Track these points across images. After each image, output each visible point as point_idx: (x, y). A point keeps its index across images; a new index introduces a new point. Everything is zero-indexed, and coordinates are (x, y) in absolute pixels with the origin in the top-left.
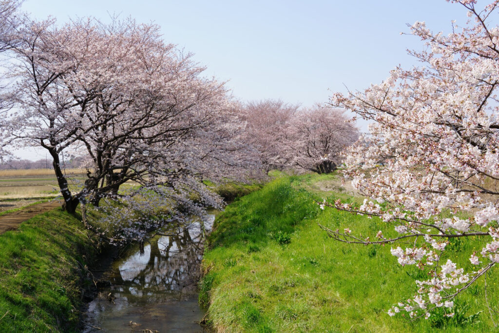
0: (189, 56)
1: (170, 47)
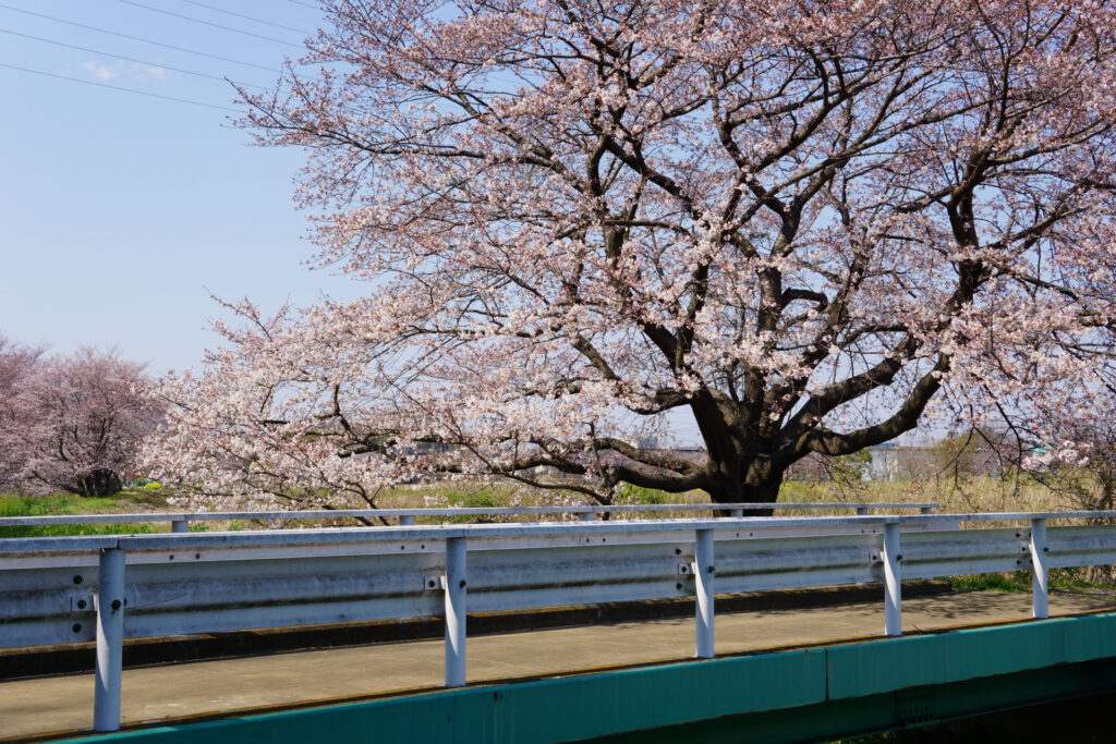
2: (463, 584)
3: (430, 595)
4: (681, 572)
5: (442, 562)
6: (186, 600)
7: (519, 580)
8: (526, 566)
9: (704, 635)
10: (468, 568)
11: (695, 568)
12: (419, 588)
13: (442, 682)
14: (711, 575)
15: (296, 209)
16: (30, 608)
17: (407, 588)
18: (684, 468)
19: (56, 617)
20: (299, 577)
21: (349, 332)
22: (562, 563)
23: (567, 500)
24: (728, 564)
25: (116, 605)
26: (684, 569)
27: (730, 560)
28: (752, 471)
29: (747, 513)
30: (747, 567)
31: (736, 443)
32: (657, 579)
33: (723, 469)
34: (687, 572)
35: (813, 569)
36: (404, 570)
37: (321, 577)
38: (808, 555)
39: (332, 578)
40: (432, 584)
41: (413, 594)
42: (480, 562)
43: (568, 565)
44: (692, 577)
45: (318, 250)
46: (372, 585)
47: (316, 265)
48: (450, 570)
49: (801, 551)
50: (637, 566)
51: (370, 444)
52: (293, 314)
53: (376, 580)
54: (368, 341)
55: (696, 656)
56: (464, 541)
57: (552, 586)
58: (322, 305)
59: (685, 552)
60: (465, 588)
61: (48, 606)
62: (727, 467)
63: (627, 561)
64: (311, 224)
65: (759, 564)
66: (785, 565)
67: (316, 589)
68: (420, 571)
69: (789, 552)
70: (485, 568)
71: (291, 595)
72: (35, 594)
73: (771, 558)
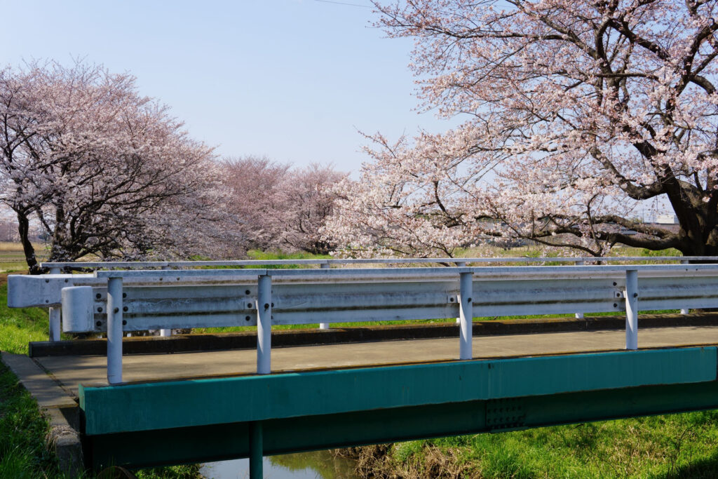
0: (164, 109)
1: (147, 100)
2: (469, 300)
3: (451, 307)
4: (616, 297)
5: (459, 288)
6: (307, 305)
7: (507, 298)
8: (512, 291)
9: (631, 337)
10: (473, 292)
11: (625, 294)
12: (444, 302)
13: (458, 357)
14: (636, 299)
15: (414, 75)
16: (222, 307)
17: (437, 302)
18: (661, 234)
19: (237, 312)
20: (372, 294)
21: (435, 151)
22: (536, 290)
23: (572, 254)
24: (649, 292)
25: (267, 306)
26: (618, 295)
27: (651, 290)
28: (710, 237)
30: (663, 294)
31: (700, 219)
32: (601, 301)
33: (690, 234)
34: (620, 297)
35: (712, 297)
36: (436, 291)
37: (385, 294)
38: (708, 288)
39: (392, 295)
40: (452, 300)
41: (440, 305)
42: (482, 287)
43: (540, 290)
44: (623, 300)
45: (421, 102)
46: (415, 299)
47: (421, 110)
48: (462, 293)
49: (703, 285)
50: (587, 292)
53: (418, 297)
54: (447, 157)
55: (625, 348)
56: (468, 275)
57: (529, 303)
58: (420, 136)
59: (619, 284)
60: (471, 303)
61: (232, 306)
62: (693, 234)
63: (580, 289)
64: (419, 86)
65: (672, 293)
66: (691, 294)
67: (381, 301)
68: (445, 292)
69: (694, 286)
70: (486, 292)
71: (367, 304)
72: (225, 299)
73: (681, 289)
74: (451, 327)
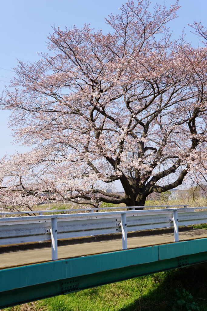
2: (56, 231)
3: (47, 234)
4: (117, 226)
5: (50, 225)
7: (72, 229)
8: (74, 225)
9: (124, 243)
10: (58, 227)
11: (121, 224)
12: (44, 232)
13: (51, 259)
14: (126, 226)
15: (9, 127)
17: (40, 233)
18: (118, 197)
20: (10, 231)
21: (24, 161)
22: (84, 224)
23: (86, 207)
24: (130, 223)
26: (118, 225)
27: (131, 222)
28: (137, 198)
29: (136, 209)
30: (136, 224)
31: (133, 190)
32: (111, 228)
33: (129, 197)
34: (119, 226)
35: (154, 224)
36: (39, 228)
37: (16, 230)
38: (152, 220)
39: (19, 230)
40: (47, 231)
41: (42, 234)
42: (61, 225)
43: (86, 225)
44: (120, 227)
45: (15, 139)
46: (30, 232)
47: (14, 143)
48: (53, 227)
49: (150, 219)
50: (105, 224)
51: (30, 193)
52: (8, 157)
53: (31, 231)
54: (29, 164)
55: (122, 249)
56: (55, 219)
57: (81, 231)
58: (16, 154)
59: (118, 220)
60: (57, 232)
62: (131, 197)
63: (102, 223)
64: (13, 132)
65: (139, 223)
66: (146, 223)
67: (14, 234)
68: (44, 228)
69: (147, 219)
70: (62, 226)
71: (7, 236)
73: (142, 221)
74: (37, 244)
